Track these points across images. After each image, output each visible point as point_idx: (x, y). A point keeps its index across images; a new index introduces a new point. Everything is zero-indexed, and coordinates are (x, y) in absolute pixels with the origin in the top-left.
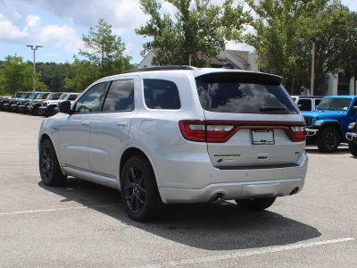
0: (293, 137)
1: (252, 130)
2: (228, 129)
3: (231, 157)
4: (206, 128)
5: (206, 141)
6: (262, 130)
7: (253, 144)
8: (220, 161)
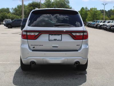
0: (75, 38)
1: (49, 34)
2: (36, 34)
3: (38, 46)
4: (27, 33)
5: (27, 39)
6: (55, 34)
7: (49, 41)
8: (34, 47)
